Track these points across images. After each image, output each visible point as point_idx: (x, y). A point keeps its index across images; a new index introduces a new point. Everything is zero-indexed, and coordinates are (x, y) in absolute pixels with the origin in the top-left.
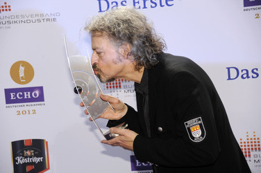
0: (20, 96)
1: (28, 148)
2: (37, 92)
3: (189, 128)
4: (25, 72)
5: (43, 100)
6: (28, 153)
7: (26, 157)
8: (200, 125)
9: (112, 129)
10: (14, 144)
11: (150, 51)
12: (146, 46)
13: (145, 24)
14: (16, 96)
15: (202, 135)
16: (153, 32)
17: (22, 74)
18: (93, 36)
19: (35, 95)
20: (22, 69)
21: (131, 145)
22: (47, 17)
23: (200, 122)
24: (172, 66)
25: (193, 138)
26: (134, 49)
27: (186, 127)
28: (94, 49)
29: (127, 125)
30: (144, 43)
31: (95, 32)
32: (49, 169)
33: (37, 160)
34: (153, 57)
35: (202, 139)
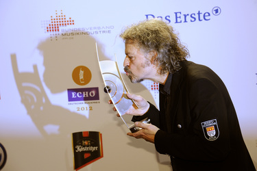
0: (80, 95)
1: (86, 139)
2: (94, 92)
3: (205, 128)
4: (84, 75)
5: (98, 99)
6: (86, 143)
7: (84, 146)
8: (215, 126)
9: (137, 123)
10: (74, 135)
11: (174, 58)
12: (171, 54)
13: (171, 34)
14: (76, 95)
15: (216, 135)
16: (178, 42)
17: (81, 77)
18: (126, 43)
19: (92, 94)
20: (82, 72)
21: (153, 137)
22: (103, 30)
23: (215, 124)
24: (194, 73)
25: (208, 137)
26: (160, 56)
27: (203, 127)
28: (127, 54)
29: (149, 120)
30: (169, 51)
31: (128, 39)
32: (102, 156)
33: (93, 149)
34: (176, 64)
35: (216, 138)
